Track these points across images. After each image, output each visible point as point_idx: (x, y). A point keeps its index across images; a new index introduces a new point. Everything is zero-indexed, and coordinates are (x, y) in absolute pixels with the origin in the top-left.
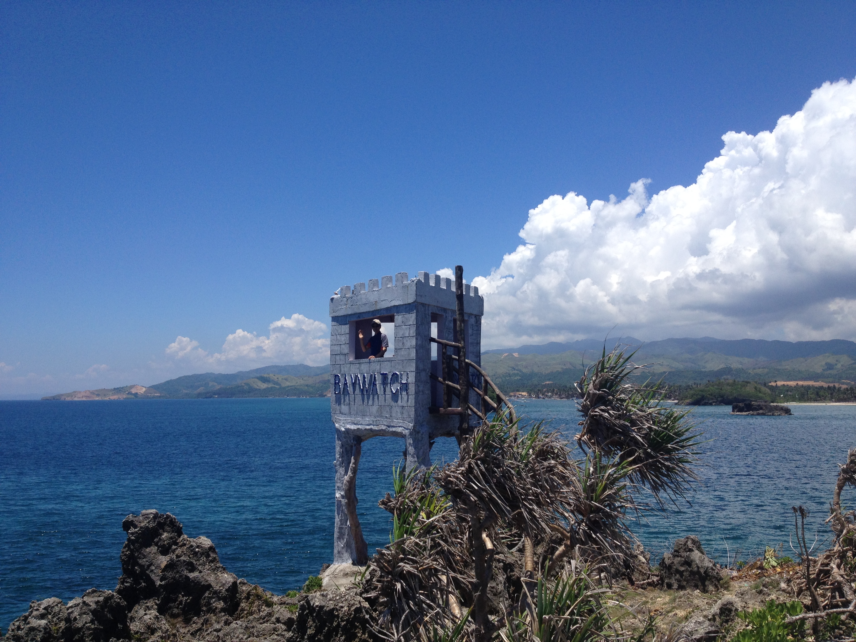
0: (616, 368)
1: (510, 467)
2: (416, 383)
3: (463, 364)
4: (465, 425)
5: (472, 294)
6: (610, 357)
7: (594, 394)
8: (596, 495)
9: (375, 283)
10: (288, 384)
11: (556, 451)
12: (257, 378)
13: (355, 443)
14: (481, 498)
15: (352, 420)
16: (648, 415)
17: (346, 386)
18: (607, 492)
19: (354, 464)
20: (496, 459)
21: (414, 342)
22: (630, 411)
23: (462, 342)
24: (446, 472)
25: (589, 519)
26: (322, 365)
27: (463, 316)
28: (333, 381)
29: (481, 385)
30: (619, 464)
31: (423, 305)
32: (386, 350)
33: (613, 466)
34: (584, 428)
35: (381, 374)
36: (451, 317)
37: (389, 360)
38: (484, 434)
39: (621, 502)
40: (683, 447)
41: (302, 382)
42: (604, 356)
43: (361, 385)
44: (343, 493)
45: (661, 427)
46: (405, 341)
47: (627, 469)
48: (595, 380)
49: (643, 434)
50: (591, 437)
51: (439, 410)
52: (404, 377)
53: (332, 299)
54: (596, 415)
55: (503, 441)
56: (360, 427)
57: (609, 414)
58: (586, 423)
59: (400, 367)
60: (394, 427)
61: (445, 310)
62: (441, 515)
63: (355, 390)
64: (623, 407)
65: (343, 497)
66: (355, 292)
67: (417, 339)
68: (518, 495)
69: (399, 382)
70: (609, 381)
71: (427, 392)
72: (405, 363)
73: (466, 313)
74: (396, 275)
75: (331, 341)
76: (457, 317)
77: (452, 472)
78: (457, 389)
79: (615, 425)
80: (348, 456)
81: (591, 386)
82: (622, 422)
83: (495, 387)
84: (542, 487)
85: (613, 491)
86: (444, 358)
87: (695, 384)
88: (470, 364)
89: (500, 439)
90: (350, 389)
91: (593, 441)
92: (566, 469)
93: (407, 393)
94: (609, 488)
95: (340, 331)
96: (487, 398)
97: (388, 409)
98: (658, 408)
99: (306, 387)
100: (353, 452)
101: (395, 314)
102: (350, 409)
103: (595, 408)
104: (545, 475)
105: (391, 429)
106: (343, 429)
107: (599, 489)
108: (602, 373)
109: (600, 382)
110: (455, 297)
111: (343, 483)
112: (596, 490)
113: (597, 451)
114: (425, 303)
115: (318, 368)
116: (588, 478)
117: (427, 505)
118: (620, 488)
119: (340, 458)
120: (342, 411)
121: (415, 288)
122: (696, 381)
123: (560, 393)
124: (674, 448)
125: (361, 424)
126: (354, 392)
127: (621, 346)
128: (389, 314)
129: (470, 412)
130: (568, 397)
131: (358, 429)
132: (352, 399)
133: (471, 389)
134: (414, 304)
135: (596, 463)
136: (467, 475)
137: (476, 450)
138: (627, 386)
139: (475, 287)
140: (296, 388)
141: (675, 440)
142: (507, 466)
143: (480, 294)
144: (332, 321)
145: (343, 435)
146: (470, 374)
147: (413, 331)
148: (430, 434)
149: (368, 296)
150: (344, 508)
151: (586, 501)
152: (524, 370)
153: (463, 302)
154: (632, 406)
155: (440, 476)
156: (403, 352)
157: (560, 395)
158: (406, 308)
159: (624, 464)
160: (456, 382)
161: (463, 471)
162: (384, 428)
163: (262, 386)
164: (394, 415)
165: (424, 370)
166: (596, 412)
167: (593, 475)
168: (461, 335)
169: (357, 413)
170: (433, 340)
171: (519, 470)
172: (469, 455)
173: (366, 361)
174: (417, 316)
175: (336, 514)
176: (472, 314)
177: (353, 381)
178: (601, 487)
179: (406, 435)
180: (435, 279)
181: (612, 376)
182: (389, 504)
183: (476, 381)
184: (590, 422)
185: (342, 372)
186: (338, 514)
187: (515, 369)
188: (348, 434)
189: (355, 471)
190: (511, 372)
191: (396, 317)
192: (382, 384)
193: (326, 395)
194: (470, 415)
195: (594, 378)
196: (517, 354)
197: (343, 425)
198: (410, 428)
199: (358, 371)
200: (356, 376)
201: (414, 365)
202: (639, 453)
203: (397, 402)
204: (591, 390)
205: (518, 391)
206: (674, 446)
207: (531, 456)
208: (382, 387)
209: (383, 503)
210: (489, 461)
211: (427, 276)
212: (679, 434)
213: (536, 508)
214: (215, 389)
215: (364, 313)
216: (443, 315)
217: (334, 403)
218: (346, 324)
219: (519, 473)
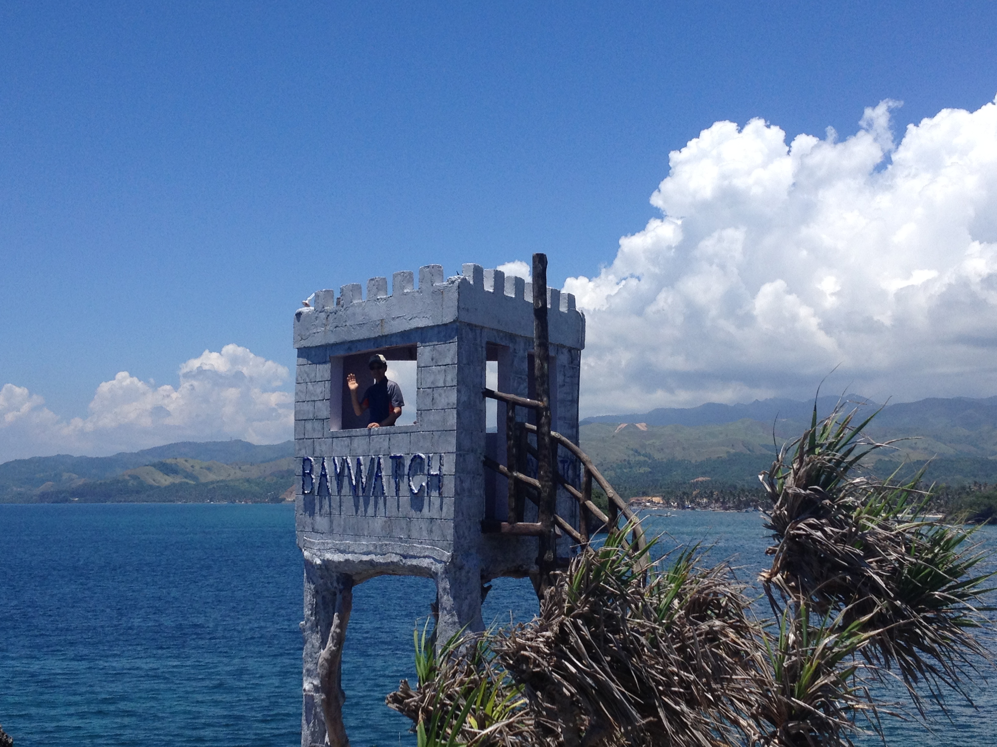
0: (837, 447)
1: (637, 631)
2: (458, 475)
3: (547, 439)
4: (549, 556)
5: (563, 309)
6: (826, 425)
7: (796, 496)
8: (800, 687)
9: (381, 285)
10: (212, 477)
11: (723, 601)
12: (154, 465)
13: (341, 587)
14: (582, 688)
15: (335, 545)
16: (896, 536)
17: (323, 478)
18: (821, 681)
19: (338, 626)
20: (611, 616)
21: (453, 397)
22: (864, 527)
23: (545, 399)
24: (518, 639)
25: (786, 731)
26: (276, 443)
27: (546, 349)
28: (299, 471)
29: (579, 480)
30: (841, 629)
31: (471, 326)
32: (400, 413)
33: (832, 631)
34: (777, 559)
35: (391, 457)
36: (524, 351)
37: (406, 431)
38: (589, 570)
39: (847, 700)
40: (962, 596)
41: (239, 474)
42: (814, 424)
43: (353, 478)
44: (316, 682)
45: (922, 559)
46: (436, 395)
47: (858, 637)
48: (799, 469)
49: (888, 572)
50: (790, 577)
51: (499, 527)
52: (435, 464)
53: (299, 315)
54: (800, 536)
55: (624, 582)
56: (350, 557)
57: (824, 532)
58: (781, 550)
59: (428, 444)
60: (414, 557)
61: (512, 337)
62: (505, 722)
63: (342, 487)
64: (850, 521)
65: (316, 689)
66: (342, 302)
67: (459, 391)
68: (653, 684)
69: (426, 472)
70: (824, 471)
71: (477, 492)
72: (436, 437)
73: (551, 344)
74: (421, 271)
75: (297, 394)
76: (536, 350)
77: (528, 639)
78: (535, 487)
79: (835, 555)
80: (328, 612)
81: (790, 480)
82: (848, 548)
83: (605, 484)
84: (698, 671)
85: (832, 678)
86: (509, 428)
87: (976, 483)
88: (558, 441)
89: (619, 578)
90: (332, 485)
91: (793, 583)
92: (742, 637)
93: (440, 494)
94: (824, 673)
95: (313, 375)
96: (590, 503)
97: (403, 523)
98: (916, 523)
99: (246, 484)
100: (337, 603)
101: (419, 344)
102: (331, 522)
103: (797, 522)
104: (704, 647)
105: (409, 562)
106: (319, 562)
107: (806, 675)
108: (812, 456)
109: (808, 474)
110: (532, 312)
111: (317, 663)
112: (800, 676)
113: (802, 602)
114: (477, 323)
115: (269, 447)
116: (785, 653)
117: (479, 703)
118: (846, 672)
119: (311, 614)
120: (316, 527)
121: (456, 295)
122: (977, 479)
123: (724, 499)
124: (946, 598)
125: (353, 552)
126: (339, 491)
127: (846, 406)
128: (408, 344)
129: (558, 531)
130: (738, 508)
131: (347, 561)
132: (335, 504)
133: (561, 488)
134: (455, 326)
135: (801, 625)
136: (557, 645)
137: (574, 597)
138: (858, 480)
139: (569, 295)
140: (226, 485)
141: (948, 583)
142: (632, 629)
143: (579, 307)
144: (298, 357)
145: (319, 573)
146: (559, 459)
147: (451, 377)
148: (482, 570)
149: (367, 310)
150: (318, 710)
151: (781, 697)
152: (658, 456)
153: (547, 326)
154: (868, 519)
155: (506, 648)
156: (433, 417)
157: (723, 503)
158: (439, 333)
159: (853, 628)
160: (532, 474)
161: (549, 638)
162: (395, 560)
163: (163, 481)
164: (415, 534)
165: (473, 450)
166: (800, 529)
167: (793, 648)
168: (542, 384)
169: (344, 530)
170: (490, 394)
171: (656, 638)
172: (561, 608)
173: (363, 433)
174: (459, 347)
175: (304, 722)
176: (563, 346)
177: (338, 470)
178: (809, 670)
179: (436, 574)
180: (495, 278)
181: (830, 461)
182: (407, 701)
183: (570, 472)
184: (789, 549)
185: (317, 454)
186: (308, 723)
187: (639, 454)
188: (327, 569)
189: (340, 641)
190: (632, 459)
191: (420, 350)
192: (392, 475)
193: (284, 499)
194: (559, 536)
195: (795, 466)
196: (644, 424)
197: (319, 553)
198: (445, 559)
199: (347, 451)
200: (344, 462)
201: (454, 441)
202: (881, 606)
203: (421, 511)
204: (789, 488)
205: (645, 494)
206: (945, 594)
207: (677, 611)
208: (392, 481)
209: (396, 699)
210: (599, 619)
211: (478, 272)
212: (954, 572)
213: (684, 707)
214: (73, 486)
215: (359, 341)
216: (509, 347)
217: (301, 512)
218: (325, 363)
219: (654, 643)
